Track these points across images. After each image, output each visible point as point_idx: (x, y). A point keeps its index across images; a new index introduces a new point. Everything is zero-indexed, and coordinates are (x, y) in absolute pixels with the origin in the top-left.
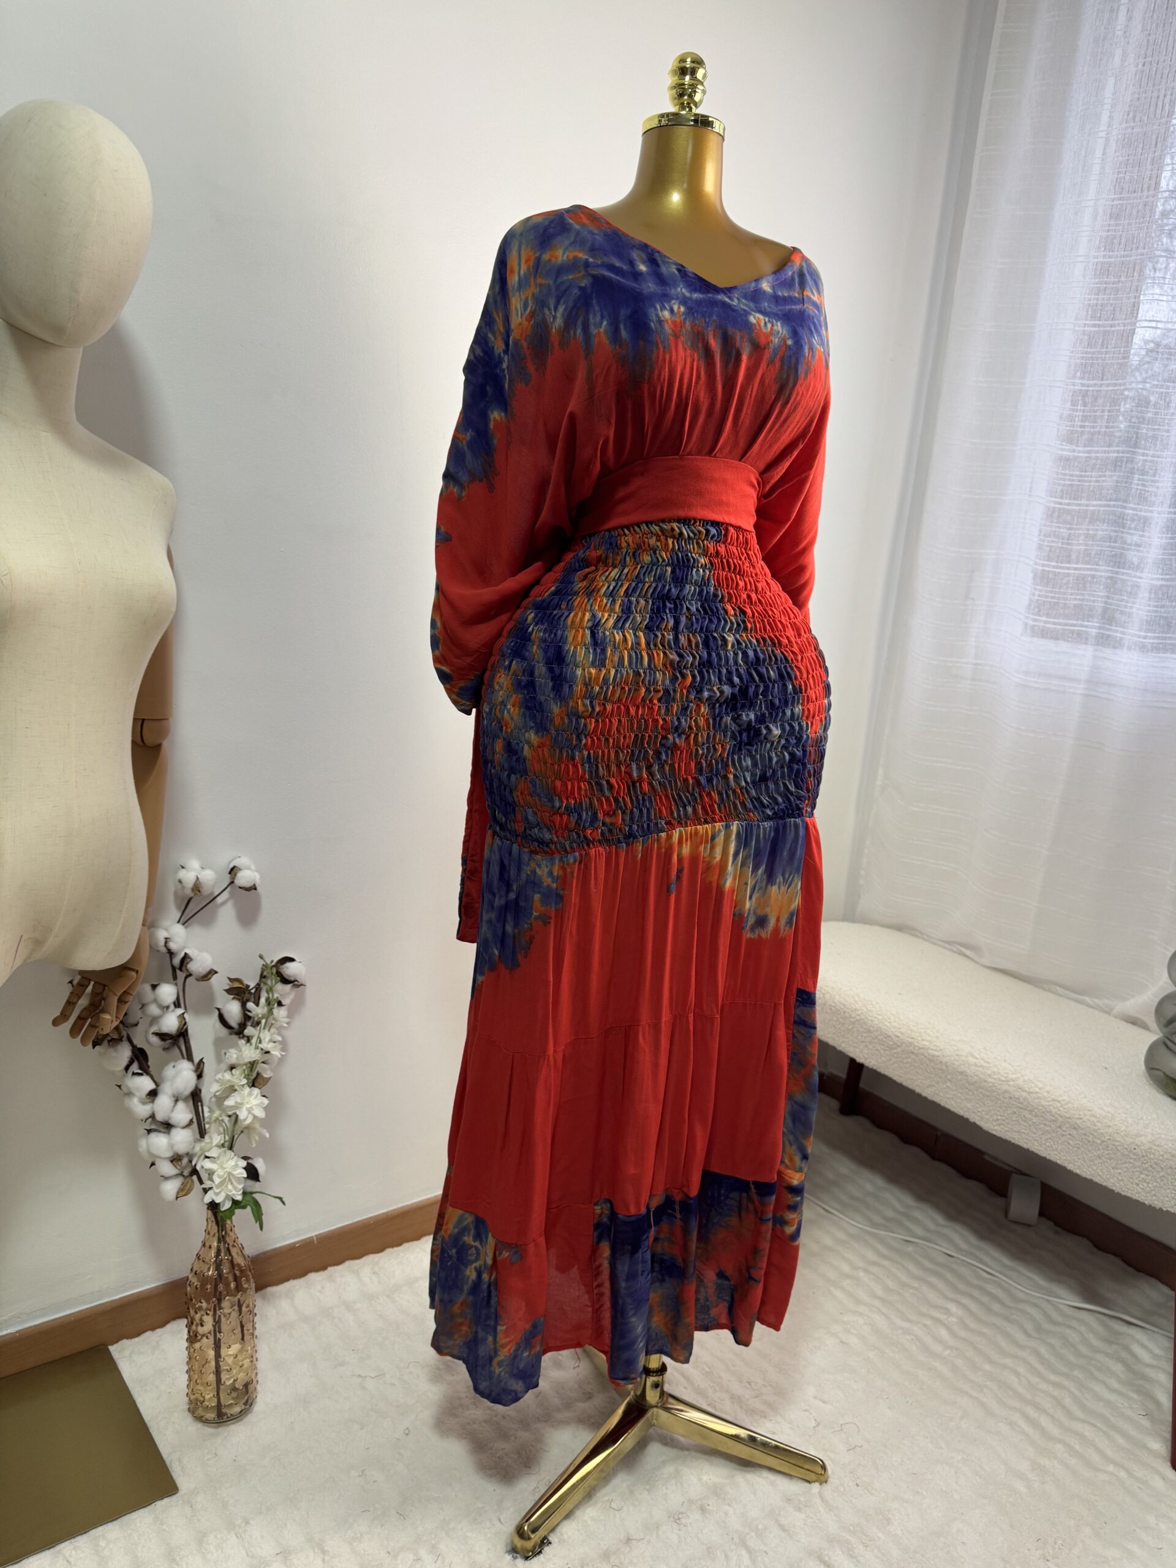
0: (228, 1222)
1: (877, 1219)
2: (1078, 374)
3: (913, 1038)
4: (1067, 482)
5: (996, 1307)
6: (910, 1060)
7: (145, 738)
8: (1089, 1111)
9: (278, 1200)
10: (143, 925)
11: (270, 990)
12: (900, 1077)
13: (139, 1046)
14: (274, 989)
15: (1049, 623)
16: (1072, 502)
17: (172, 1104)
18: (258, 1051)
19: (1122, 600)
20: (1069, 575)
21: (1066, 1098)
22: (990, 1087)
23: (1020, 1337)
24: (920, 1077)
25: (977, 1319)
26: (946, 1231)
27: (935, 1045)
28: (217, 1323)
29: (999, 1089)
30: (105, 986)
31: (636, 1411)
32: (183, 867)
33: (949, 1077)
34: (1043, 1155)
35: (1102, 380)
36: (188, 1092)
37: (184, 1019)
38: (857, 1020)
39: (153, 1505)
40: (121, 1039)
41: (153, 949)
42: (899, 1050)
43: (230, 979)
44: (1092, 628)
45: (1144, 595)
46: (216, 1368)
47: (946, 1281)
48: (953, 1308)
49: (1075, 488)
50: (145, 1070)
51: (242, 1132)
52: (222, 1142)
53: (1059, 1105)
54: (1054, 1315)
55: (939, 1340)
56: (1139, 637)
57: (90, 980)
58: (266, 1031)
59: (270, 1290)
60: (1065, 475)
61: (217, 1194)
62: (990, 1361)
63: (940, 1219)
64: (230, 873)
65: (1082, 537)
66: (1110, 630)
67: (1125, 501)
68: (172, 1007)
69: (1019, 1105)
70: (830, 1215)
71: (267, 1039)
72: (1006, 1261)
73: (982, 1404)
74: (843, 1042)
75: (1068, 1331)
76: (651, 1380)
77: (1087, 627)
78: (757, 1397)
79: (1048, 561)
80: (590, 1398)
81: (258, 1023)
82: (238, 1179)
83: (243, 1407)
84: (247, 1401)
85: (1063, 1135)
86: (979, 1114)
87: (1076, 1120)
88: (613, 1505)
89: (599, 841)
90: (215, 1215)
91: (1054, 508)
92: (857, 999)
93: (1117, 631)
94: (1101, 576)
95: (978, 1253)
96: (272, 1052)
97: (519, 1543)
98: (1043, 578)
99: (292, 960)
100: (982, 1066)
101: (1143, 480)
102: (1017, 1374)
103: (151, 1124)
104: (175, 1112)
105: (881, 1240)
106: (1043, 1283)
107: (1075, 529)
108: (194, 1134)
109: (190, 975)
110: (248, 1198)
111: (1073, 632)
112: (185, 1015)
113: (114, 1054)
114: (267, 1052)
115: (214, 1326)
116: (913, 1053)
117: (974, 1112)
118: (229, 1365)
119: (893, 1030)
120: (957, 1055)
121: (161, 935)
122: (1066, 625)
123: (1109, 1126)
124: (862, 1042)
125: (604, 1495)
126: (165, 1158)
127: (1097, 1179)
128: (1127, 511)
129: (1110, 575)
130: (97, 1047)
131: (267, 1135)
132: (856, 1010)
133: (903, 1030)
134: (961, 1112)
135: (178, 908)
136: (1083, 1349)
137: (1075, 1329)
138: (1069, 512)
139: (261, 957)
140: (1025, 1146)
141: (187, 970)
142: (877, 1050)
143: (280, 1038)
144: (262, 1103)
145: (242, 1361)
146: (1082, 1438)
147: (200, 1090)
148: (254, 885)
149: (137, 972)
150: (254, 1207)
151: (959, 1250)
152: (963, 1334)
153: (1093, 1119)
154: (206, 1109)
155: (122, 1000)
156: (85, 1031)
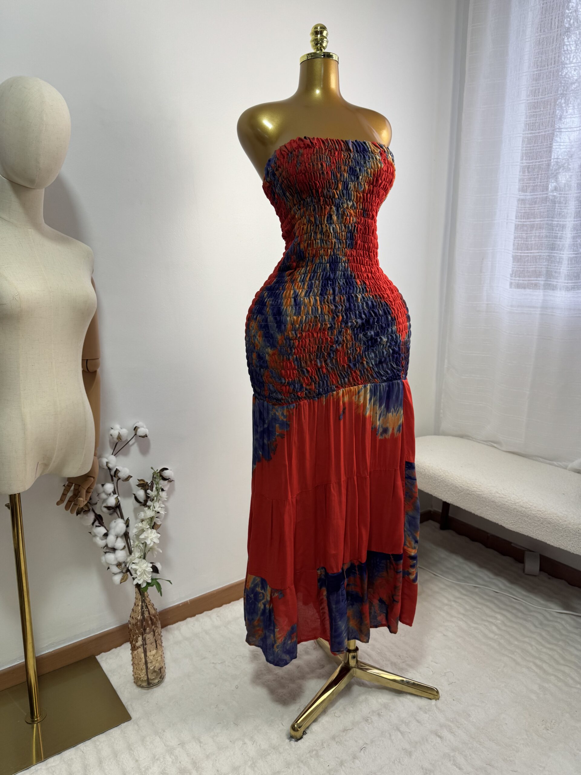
0: (146, 593)
1: (460, 577)
2: (524, 158)
3: (469, 487)
4: (524, 211)
5: (520, 614)
6: (468, 498)
7: (89, 369)
8: (556, 514)
9: (169, 582)
10: (95, 455)
11: (157, 484)
12: (464, 506)
13: (98, 514)
14: (159, 483)
15: (521, 280)
16: (527, 220)
17: (115, 539)
18: (154, 512)
19: (555, 266)
20: (528, 256)
21: (543, 509)
22: (507, 507)
23: (532, 628)
24: (473, 505)
25: (511, 621)
26: (495, 581)
27: (479, 489)
28: (144, 640)
29: (512, 508)
30: (79, 486)
31: (346, 670)
32: (112, 429)
33: (487, 504)
34: (535, 538)
35: (536, 160)
36: (122, 533)
37: (118, 499)
38: (441, 481)
39: (120, 725)
40: (89, 510)
41: (101, 467)
42: (462, 493)
43: (139, 480)
44: (541, 281)
45: (565, 262)
46: (145, 661)
47: (494, 604)
48: (499, 616)
49: (527, 214)
50: (101, 524)
51: (149, 550)
52: (140, 556)
53: (541, 513)
54: (548, 616)
55: (493, 632)
56: (565, 283)
57: (73, 483)
58: (157, 503)
59: (169, 627)
60: (522, 207)
61: (139, 580)
62: (517, 639)
63: (491, 576)
64: (134, 430)
65: (533, 237)
66: (551, 281)
67: (552, 217)
68: (112, 494)
69: (522, 514)
70: (437, 577)
71: (158, 506)
72: (524, 593)
73: (514, 660)
74: (435, 492)
75: (556, 624)
76: (351, 655)
77: (539, 281)
78: (403, 662)
79: (517, 250)
80: (323, 667)
81: (153, 500)
82: (148, 572)
83: (159, 679)
84: (161, 676)
85: (544, 527)
86: (503, 521)
87: (549, 519)
88: (336, 715)
89: (305, 398)
90: (139, 590)
91: (518, 225)
92: (440, 471)
93: (554, 281)
94: (544, 255)
95: (510, 590)
96: (160, 512)
97: (293, 733)
98: (517, 259)
99: (167, 469)
100: (502, 497)
101: (560, 206)
102: (531, 646)
103: (106, 549)
104: (117, 542)
105: (462, 587)
106: (542, 602)
107: (529, 234)
108: (126, 553)
109: (119, 479)
110: (154, 581)
111: (532, 284)
112: (119, 497)
113: (86, 518)
114: (158, 512)
115: (143, 642)
116: (469, 494)
117: (500, 520)
118: (151, 660)
119: (458, 484)
120: (490, 493)
121: (104, 460)
122: (529, 280)
123: (565, 521)
124: (445, 491)
125: (332, 711)
126: (114, 565)
127: (562, 547)
128: (554, 222)
129: (548, 254)
130: (79, 515)
131: (161, 551)
132: (440, 476)
133: (464, 484)
134: (494, 521)
135: (112, 448)
136: (564, 632)
137: (559, 623)
138: (526, 225)
139: (152, 468)
140: (526, 534)
141: (118, 477)
142: (452, 494)
143: (163, 506)
144: (157, 536)
145: (157, 657)
146: (564, 672)
147: (128, 533)
148: (146, 435)
149: (94, 478)
150: (157, 586)
151: (501, 589)
152: (504, 628)
153: (557, 518)
154: (132, 541)
155: (88, 491)
156: (72, 507)
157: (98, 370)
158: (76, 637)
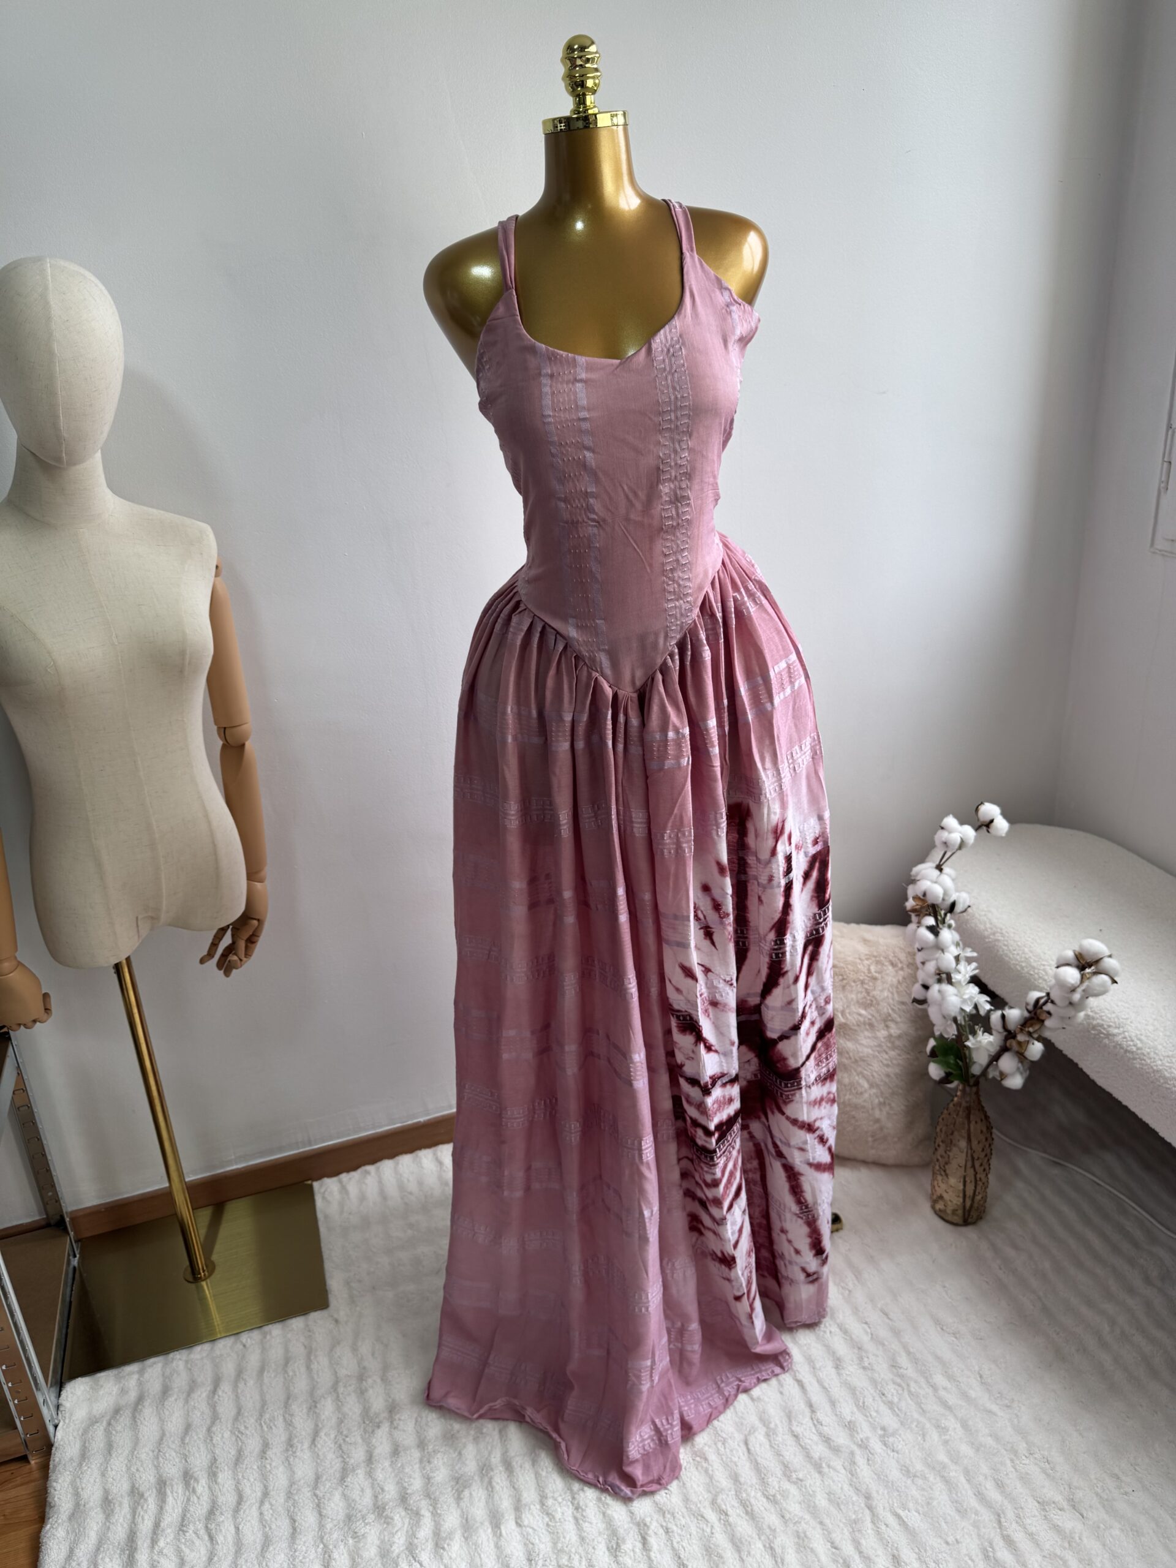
5: (1125, 1246)
7: (230, 742)
23: (1138, 1283)
25: (1095, 1256)
39: (310, 1314)
47: (1079, 1209)
62: (1089, 1304)
117: (1082, 1060)
149: (258, 920)
155: (251, 941)
156: (226, 965)
157: (248, 744)
158: (281, 1149)
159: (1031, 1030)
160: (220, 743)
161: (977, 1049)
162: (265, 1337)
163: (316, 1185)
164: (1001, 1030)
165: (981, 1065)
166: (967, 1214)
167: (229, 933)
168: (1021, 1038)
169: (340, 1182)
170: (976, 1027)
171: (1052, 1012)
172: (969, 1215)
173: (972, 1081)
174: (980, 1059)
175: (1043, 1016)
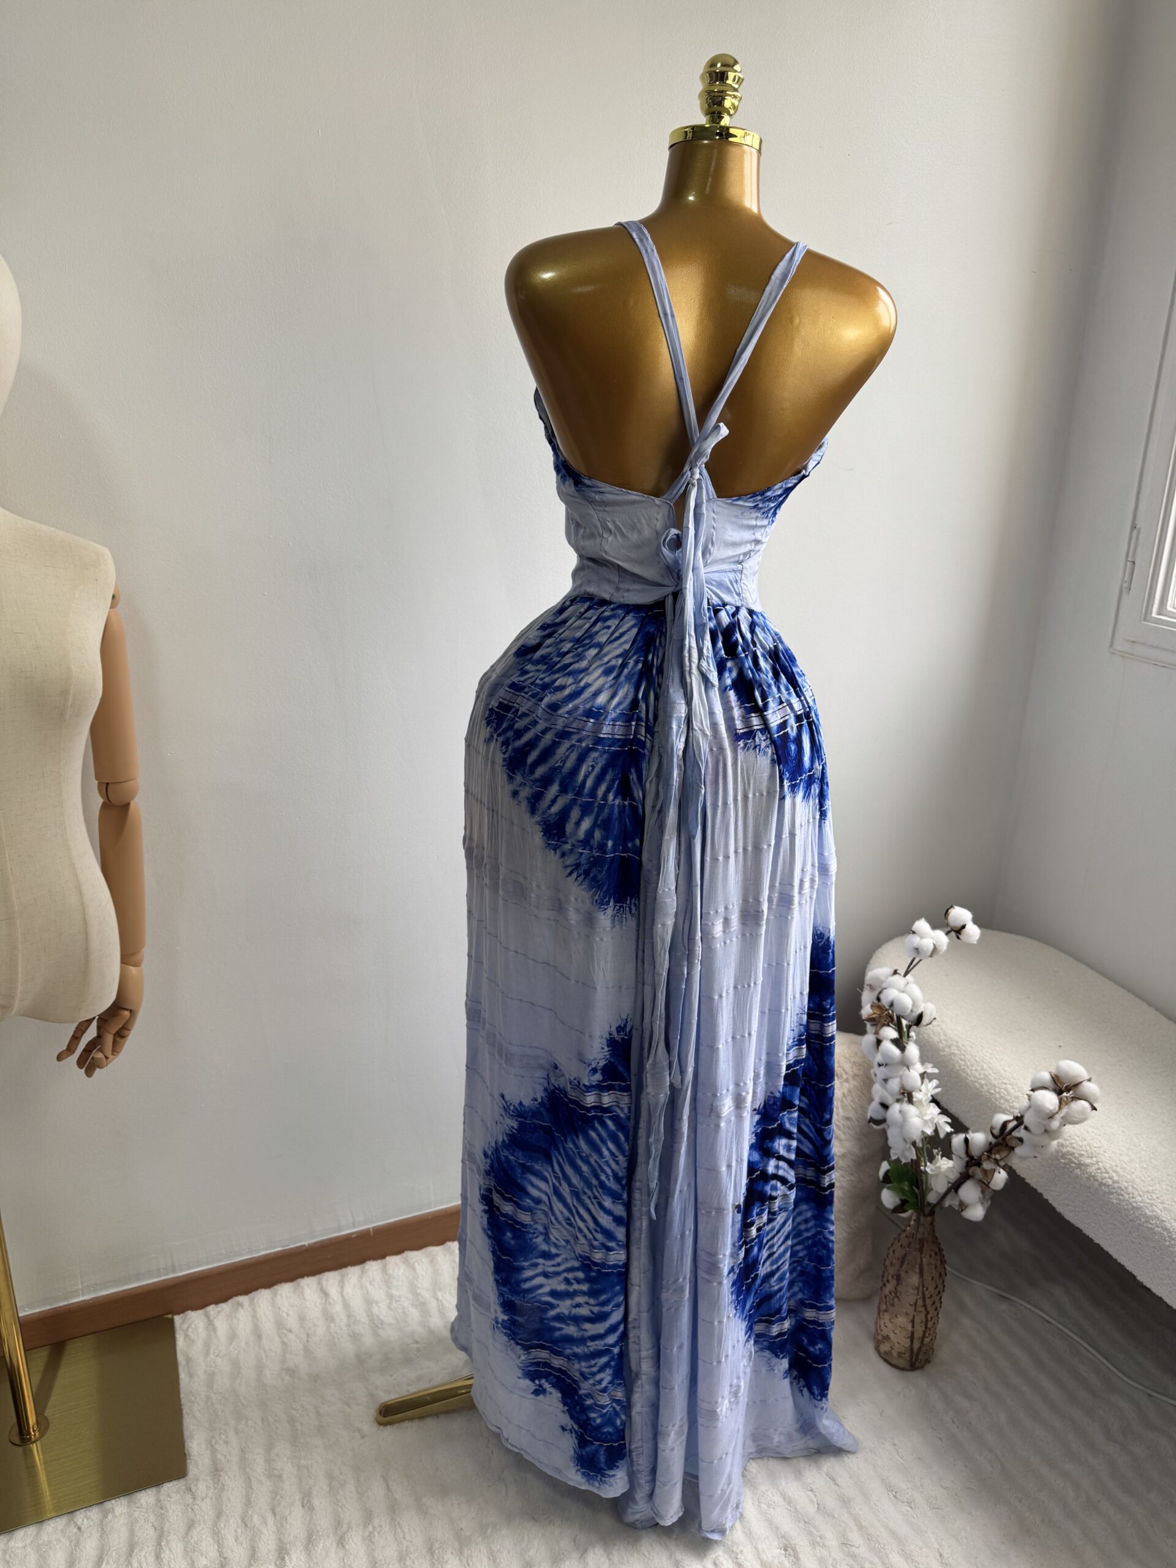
5: (1082, 1395)
7: (112, 801)
23: (1099, 1439)
25: (1052, 1407)
39: (161, 1486)
47: (1031, 1352)
59: (326, 1275)
62: (1050, 1464)
75: (1162, 1437)
102: (1078, 1486)
106: (1152, 1372)
149: (131, 1011)
155: (121, 1035)
156: (89, 1063)
157: (132, 803)
158: (138, 1277)
159: (998, 1157)
160: (99, 801)
161: (936, 1175)
162: (106, 1517)
163: (177, 1319)
164: (963, 1155)
165: (937, 1192)
166: (914, 1357)
167: (94, 1024)
168: (987, 1165)
169: (207, 1316)
170: (935, 1151)
171: (1025, 1139)
172: (917, 1359)
173: (927, 1210)
174: (939, 1186)
175: (1013, 1143)
